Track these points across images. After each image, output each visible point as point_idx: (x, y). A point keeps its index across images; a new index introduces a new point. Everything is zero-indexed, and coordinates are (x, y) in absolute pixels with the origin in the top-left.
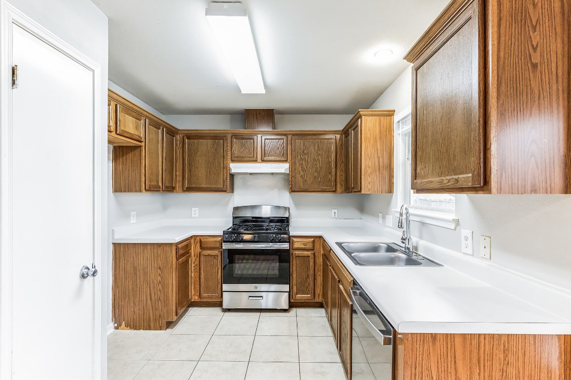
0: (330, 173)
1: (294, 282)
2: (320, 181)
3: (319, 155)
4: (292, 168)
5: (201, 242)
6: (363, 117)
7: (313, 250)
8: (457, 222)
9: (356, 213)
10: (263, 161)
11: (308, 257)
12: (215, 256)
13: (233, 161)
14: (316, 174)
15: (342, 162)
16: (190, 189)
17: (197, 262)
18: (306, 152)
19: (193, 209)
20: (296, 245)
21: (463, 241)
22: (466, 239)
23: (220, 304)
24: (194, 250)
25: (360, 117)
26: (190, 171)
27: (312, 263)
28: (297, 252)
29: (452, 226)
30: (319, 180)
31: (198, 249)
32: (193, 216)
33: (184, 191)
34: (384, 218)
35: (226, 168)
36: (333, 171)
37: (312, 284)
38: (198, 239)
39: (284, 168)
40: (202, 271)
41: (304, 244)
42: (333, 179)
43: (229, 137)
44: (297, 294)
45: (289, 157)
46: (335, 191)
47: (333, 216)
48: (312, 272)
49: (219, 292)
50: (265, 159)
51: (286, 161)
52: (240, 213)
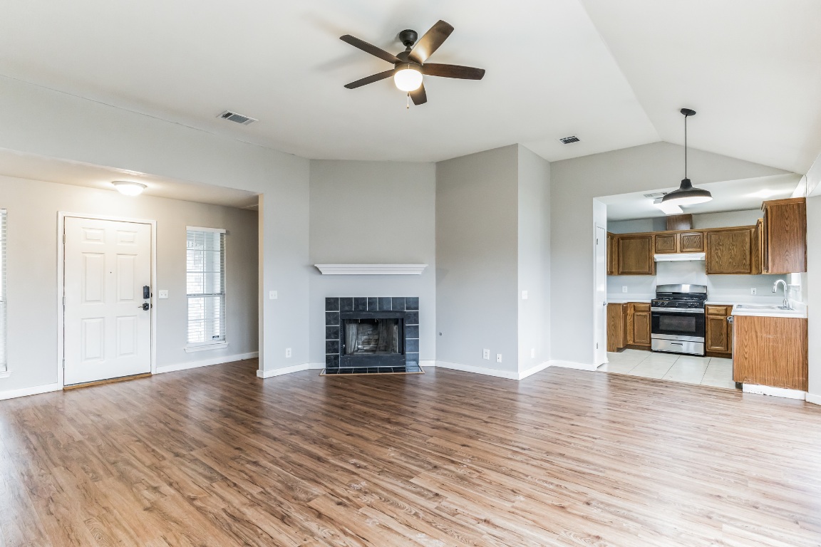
0: (745, 259)
1: (710, 337)
2: (735, 266)
4: (709, 257)
5: (635, 306)
7: (726, 315)
10: (682, 252)
11: (722, 320)
12: (645, 316)
13: (656, 253)
15: (757, 250)
16: (623, 273)
17: (632, 319)
19: (624, 287)
20: (710, 311)
23: (650, 349)
24: (630, 311)
26: (623, 260)
27: (724, 325)
28: (711, 317)
30: (734, 264)
31: (633, 311)
32: (623, 292)
33: (619, 274)
35: (651, 258)
36: (748, 257)
37: (725, 340)
38: (633, 304)
40: (635, 325)
41: (718, 311)
42: (748, 262)
43: (653, 237)
44: (712, 345)
45: (705, 248)
46: (750, 273)
47: (752, 294)
48: (725, 331)
49: (649, 340)
50: (684, 251)
51: (703, 251)
52: (662, 290)
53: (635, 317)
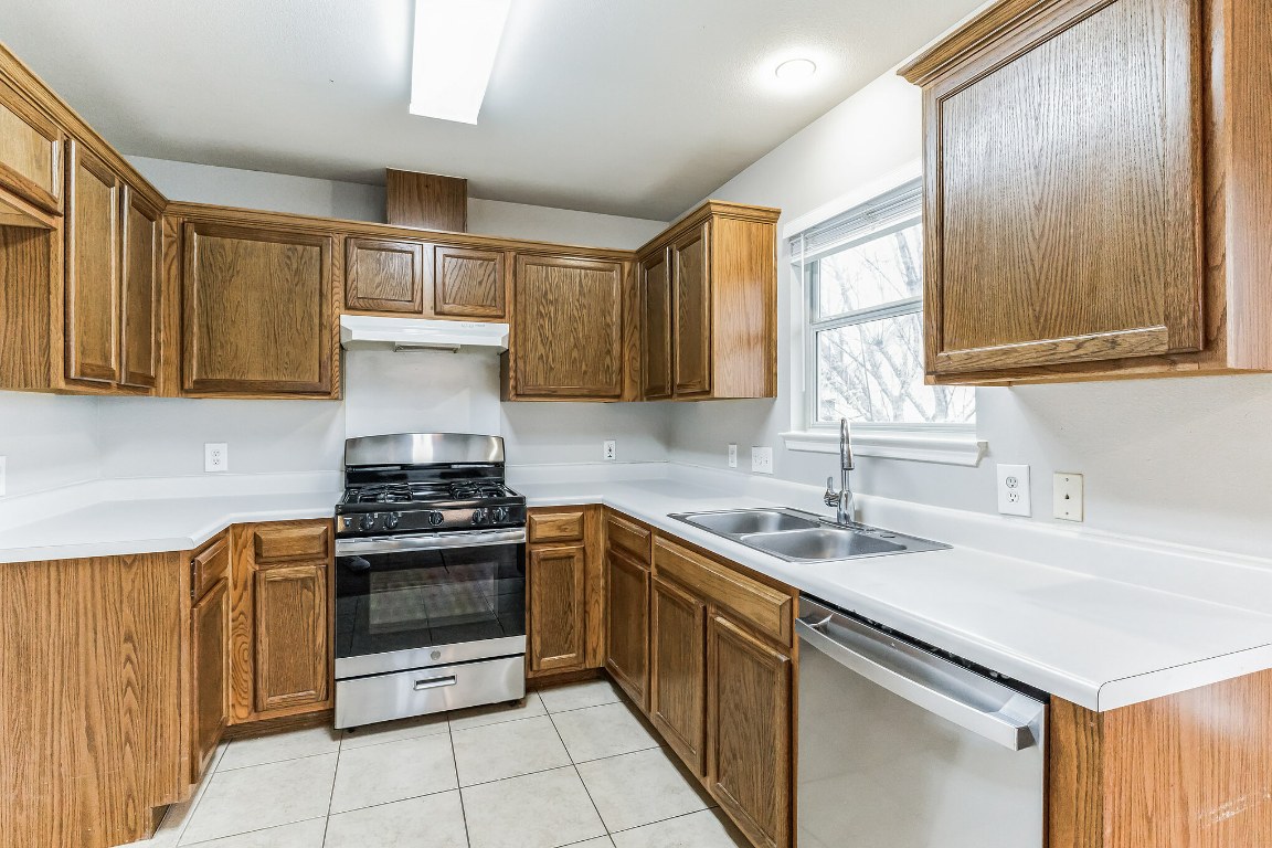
0: (609, 352)
1: (536, 626)
2: (585, 372)
3: (582, 306)
4: (517, 334)
5: (254, 540)
6: (716, 218)
7: (579, 540)
8: (984, 451)
9: (657, 448)
10: (439, 313)
11: (570, 557)
12: (305, 583)
13: (348, 308)
14: (575, 354)
15: (635, 327)
16: (205, 387)
17: (245, 605)
18: (550, 297)
19: (210, 448)
20: (540, 533)
21: (1003, 490)
22: (1012, 482)
23: (326, 719)
24: (237, 568)
25: (709, 217)
26: (208, 330)
27: (578, 575)
28: (542, 550)
29: (972, 459)
30: (584, 367)
31: (250, 565)
32: (210, 467)
33: (184, 391)
34: (745, 455)
35: (326, 326)
36: (616, 347)
37: (578, 625)
38: (250, 532)
39: (496, 334)
40: (262, 629)
41: (559, 528)
42: (616, 366)
43: (338, 240)
44: (543, 655)
45: (510, 308)
46: (619, 397)
47: (606, 458)
48: (578, 595)
49: (321, 683)
50: (447, 308)
51: (501, 317)
52: (369, 457)
53: (262, 593)
